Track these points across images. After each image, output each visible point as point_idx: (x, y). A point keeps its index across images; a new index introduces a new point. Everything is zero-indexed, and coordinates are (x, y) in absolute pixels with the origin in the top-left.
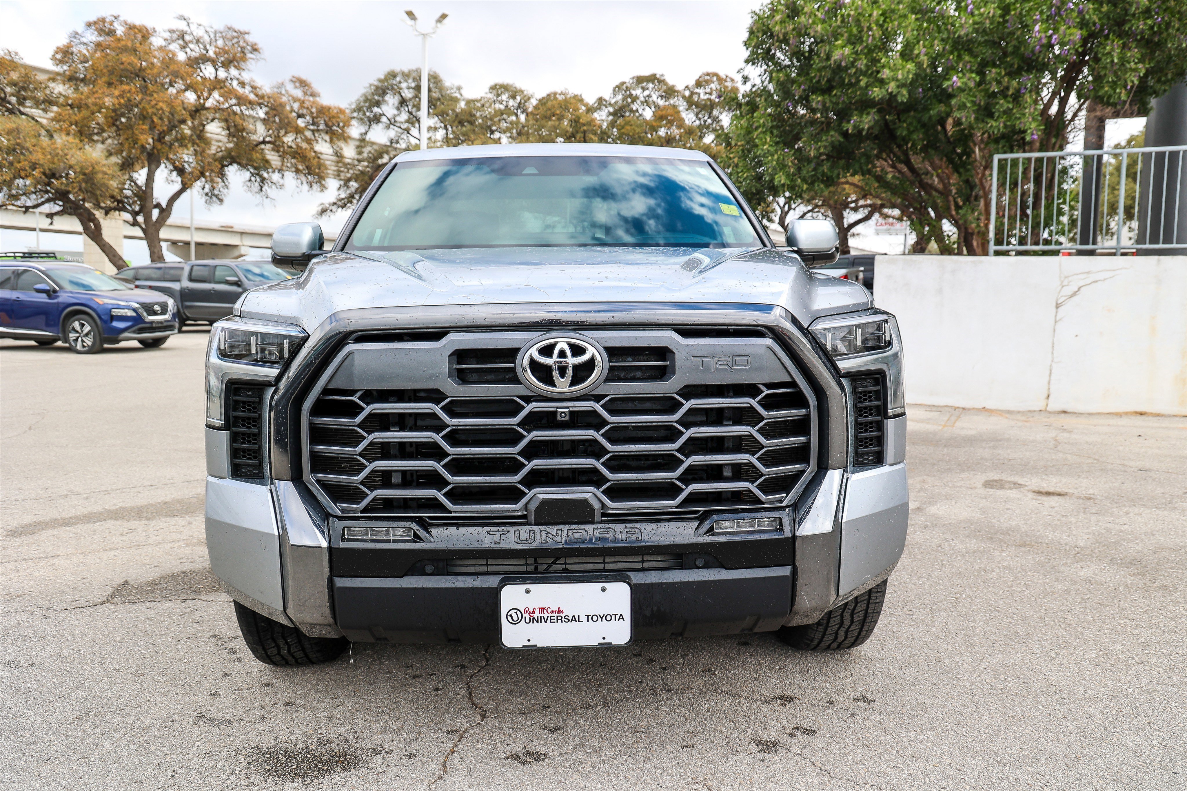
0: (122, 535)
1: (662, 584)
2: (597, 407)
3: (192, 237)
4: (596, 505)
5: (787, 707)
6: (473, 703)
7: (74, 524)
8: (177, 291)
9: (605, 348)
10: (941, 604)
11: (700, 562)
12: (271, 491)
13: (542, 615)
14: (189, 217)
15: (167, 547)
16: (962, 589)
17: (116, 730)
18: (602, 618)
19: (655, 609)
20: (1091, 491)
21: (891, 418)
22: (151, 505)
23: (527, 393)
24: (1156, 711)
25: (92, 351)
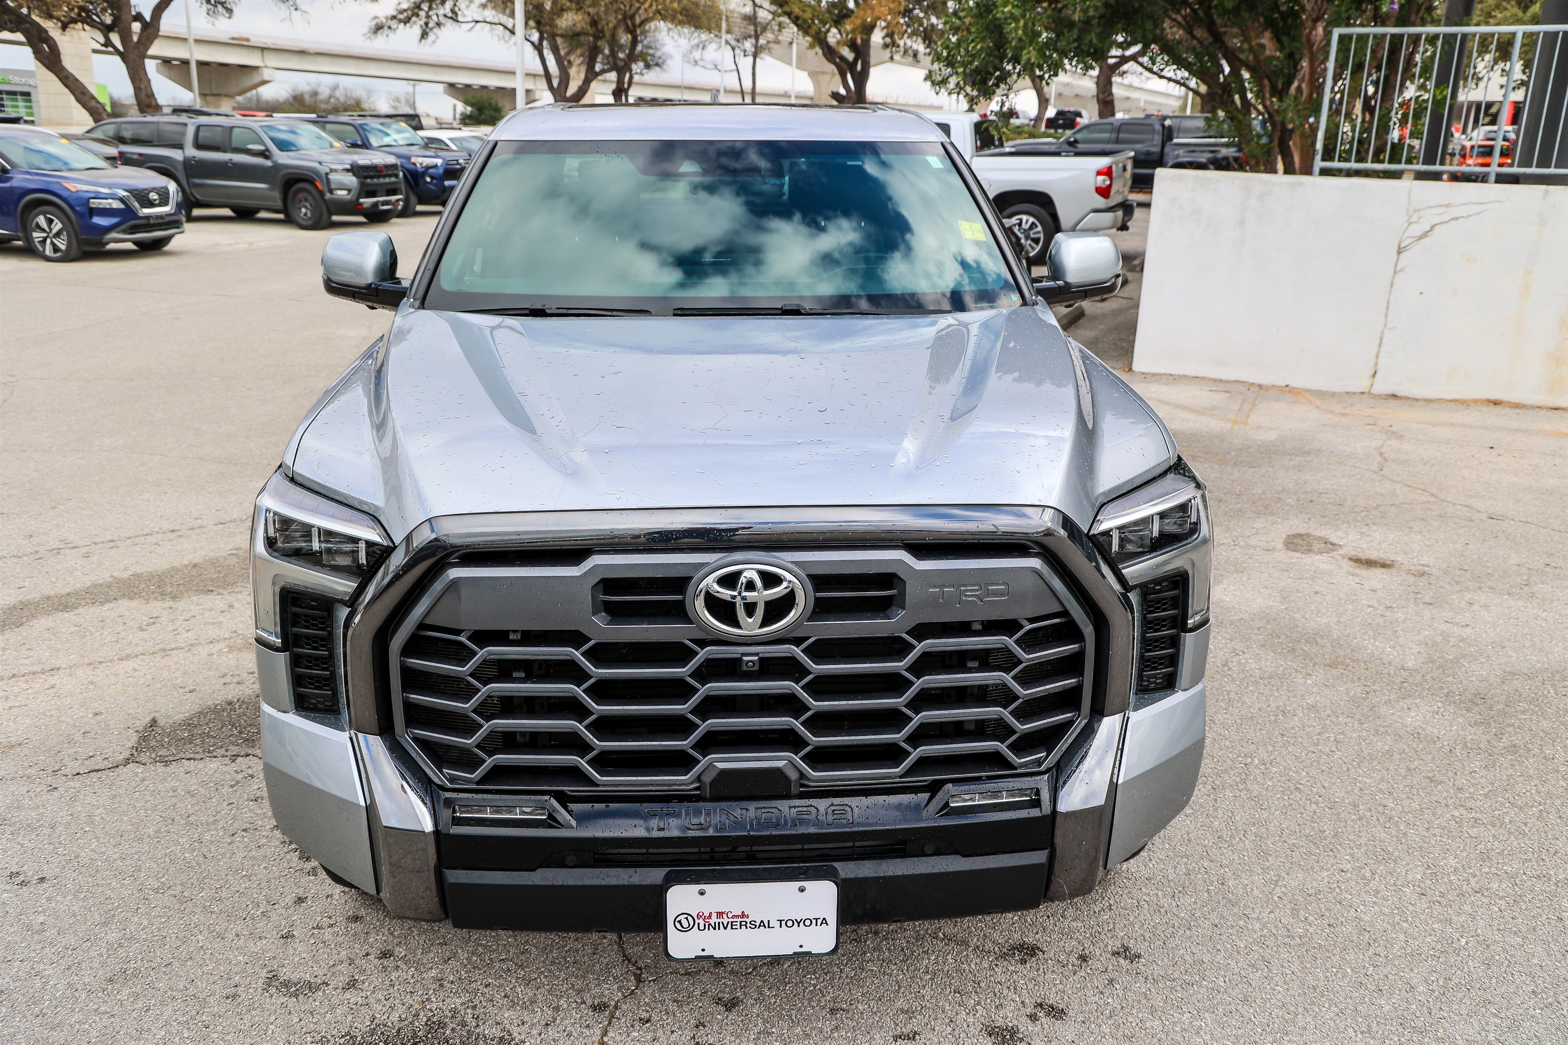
0: (141, 629)
1: (878, 878)
2: (797, 651)
3: (191, 54)
4: (793, 775)
5: (1028, 965)
6: (624, 955)
7: (75, 607)
8: (178, 161)
9: (809, 576)
10: (1226, 777)
11: (928, 849)
12: (351, 739)
13: (721, 920)
14: (185, 23)
15: (203, 651)
16: (1253, 747)
17: (162, 1003)
18: (799, 923)
19: (868, 906)
20: (1425, 560)
21: (1192, 630)
22: (175, 569)
23: (701, 635)
24: (1494, 980)
25: (67, 258)
